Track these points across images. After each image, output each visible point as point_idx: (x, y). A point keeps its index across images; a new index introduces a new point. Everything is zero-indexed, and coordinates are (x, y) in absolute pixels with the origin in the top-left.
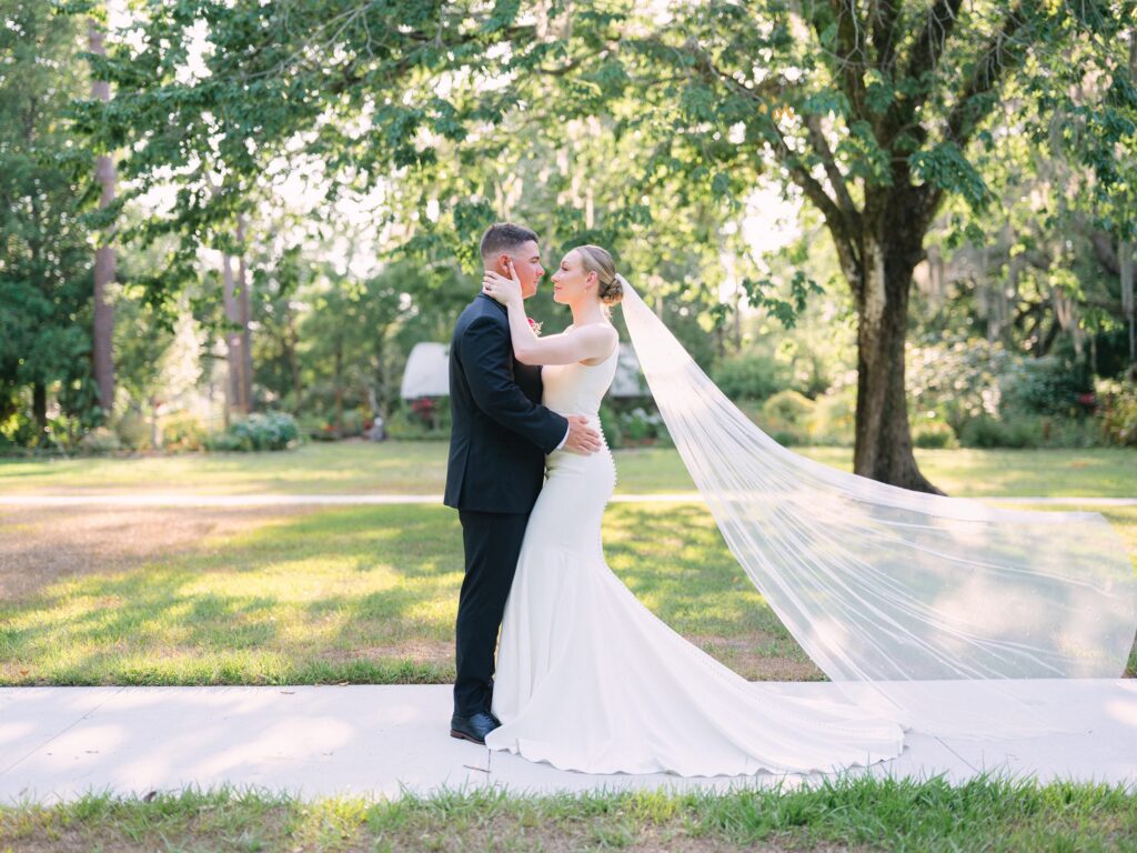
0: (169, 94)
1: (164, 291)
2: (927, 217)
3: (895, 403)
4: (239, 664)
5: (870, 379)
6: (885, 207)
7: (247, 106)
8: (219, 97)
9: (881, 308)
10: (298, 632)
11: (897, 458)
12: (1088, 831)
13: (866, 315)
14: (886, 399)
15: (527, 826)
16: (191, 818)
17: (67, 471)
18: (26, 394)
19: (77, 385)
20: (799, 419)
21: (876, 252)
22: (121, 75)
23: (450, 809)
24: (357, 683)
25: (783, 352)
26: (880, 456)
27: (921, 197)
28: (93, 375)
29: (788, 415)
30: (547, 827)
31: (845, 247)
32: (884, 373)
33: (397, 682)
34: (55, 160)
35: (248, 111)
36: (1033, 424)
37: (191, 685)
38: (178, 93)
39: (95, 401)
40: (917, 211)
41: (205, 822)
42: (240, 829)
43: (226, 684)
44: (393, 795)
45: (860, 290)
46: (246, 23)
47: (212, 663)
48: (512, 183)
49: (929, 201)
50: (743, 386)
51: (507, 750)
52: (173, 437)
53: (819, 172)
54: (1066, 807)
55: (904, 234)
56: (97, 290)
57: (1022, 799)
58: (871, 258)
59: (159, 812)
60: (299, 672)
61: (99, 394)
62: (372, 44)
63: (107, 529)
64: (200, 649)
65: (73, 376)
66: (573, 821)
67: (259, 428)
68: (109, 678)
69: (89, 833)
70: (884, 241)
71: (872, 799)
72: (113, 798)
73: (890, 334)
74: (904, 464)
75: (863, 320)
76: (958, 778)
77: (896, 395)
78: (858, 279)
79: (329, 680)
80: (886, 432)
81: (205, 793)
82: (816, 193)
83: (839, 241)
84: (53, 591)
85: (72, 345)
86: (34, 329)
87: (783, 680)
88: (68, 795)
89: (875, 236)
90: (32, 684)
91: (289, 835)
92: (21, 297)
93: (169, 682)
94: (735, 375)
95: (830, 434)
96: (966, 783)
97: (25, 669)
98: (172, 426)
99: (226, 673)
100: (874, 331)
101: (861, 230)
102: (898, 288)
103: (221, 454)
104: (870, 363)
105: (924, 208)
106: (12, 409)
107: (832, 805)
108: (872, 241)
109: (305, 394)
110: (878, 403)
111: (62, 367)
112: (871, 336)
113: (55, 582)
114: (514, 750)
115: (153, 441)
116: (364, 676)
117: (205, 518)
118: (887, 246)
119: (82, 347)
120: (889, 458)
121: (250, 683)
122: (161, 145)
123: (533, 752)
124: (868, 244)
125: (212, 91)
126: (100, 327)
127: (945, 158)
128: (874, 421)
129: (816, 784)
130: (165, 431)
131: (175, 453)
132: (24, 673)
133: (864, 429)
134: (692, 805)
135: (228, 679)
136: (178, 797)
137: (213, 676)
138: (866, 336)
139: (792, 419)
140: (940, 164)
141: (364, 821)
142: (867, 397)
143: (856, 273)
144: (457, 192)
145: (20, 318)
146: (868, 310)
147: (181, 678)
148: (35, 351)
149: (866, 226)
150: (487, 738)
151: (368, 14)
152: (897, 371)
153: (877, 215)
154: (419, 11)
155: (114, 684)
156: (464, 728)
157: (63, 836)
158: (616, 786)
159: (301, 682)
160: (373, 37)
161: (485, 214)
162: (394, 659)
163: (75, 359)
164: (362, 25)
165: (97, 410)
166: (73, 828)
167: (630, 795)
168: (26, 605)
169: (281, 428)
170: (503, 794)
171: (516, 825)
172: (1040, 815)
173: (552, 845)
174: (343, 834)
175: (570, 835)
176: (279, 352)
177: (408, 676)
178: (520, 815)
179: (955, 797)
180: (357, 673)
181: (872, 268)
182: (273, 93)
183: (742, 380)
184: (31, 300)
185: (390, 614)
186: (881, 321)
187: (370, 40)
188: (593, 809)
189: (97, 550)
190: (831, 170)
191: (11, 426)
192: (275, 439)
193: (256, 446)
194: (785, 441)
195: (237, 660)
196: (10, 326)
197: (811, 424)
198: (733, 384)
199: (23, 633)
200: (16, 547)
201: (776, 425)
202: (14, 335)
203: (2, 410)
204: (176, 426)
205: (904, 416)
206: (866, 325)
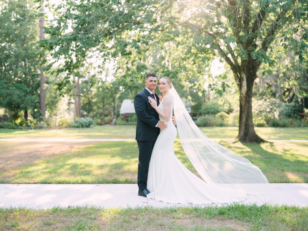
0: (65, 38)
1: (62, 87)
2: (257, 67)
3: (249, 115)
4: (86, 179)
5: (243, 109)
6: (246, 65)
7: (84, 41)
8: (77, 38)
9: (245, 91)
10: (98, 172)
11: (250, 129)
12: (290, 216)
13: (242, 92)
14: (247, 114)
15: (157, 214)
16: (79, 212)
17: (33, 133)
18: (22, 113)
19: (36, 110)
20: (225, 119)
21: (244, 76)
22: (52, 32)
23: (139, 211)
24: (115, 183)
25: (221, 102)
26: (245, 129)
27: (256, 62)
28: (40, 108)
29: (222, 118)
30: (162, 215)
31: (236, 75)
32: (246, 107)
33: (124, 183)
34: (35, 54)
35: (85, 42)
36: (288, 121)
37: (74, 184)
38: (67, 37)
39: (41, 115)
40: (255, 65)
41: (82, 213)
42: (90, 214)
43: (83, 184)
44: (126, 207)
45: (240, 86)
46: (84, 20)
47: (79, 178)
48: (150, 58)
50: (211, 111)
51: (152, 198)
52: (61, 124)
53: (229, 56)
54: (285, 211)
55: (252, 71)
56: (41, 85)
57: (274, 209)
58: (243, 78)
59: (71, 210)
60: (100, 181)
61: (41, 113)
63: (47, 147)
64: (75, 175)
65: (35, 108)
66: (168, 213)
67: (83, 121)
68: (54, 182)
69: (55, 215)
70: (246, 73)
71: (239, 209)
72: (60, 208)
73: (248, 97)
74: (252, 131)
75: (241, 94)
76: (259, 204)
77: (250, 113)
78: (239, 83)
79: (108, 183)
80: (247, 123)
81: (81, 207)
82: (228, 61)
83: (235, 73)
84: (37, 162)
85: (35, 100)
86: (25, 96)
88: (51, 207)
89: (244, 72)
90: (36, 183)
91: (102, 216)
92: (21, 87)
93: (69, 183)
94: (208, 107)
95: (234, 123)
96: (261, 205)
98: (60, 121)
99: (83, 181)
100: (244, 96)
101: (240, 70)
102: (250, 86)
103: (73, 128)
104: (243, 105)
105: (257, 65)
106: (19, 117)
107: (229, 210)
108: (243, 73)
109: (95, 113)
110: (245, 115)
111: (32, 106)
112: (243, 98)
113: (37, 160)
114: (153, 198)
115: (56, 125)
116: (116, 182)
117: (72, 145)
118: (247, 74)
119: (37, 100)
120: (248, 129)
121: (88, 183)
122: (62, 50)
123: (158, 199)
124: (242, 74)
125: (75, 37)
126: (42, 95)
127: (260, 53)
128: (244, 120)
129: (225, 206)
130: (59, 122)
131: (61, 128)
132: (34, 181)
134: (196, 210)
135: (83, 182)
136: (75, 208)
137: (80, 182)
138: (242, 98)
139: (223, 119)
140: (259, 55)
141: (119, 213)
142: (242, 113)
143: (239, 82)
144: (136, 61)
145: (21, 93)
146: (242, 91)
147: (72, 182)
148: (25, 102)
149: (241, 70)
150: (147, 195)
151: (115, 17)
152: (250, 107)
153: (244, 67)
154: (128, 17)
155: (56, 183)
156: (141, 193)
157: (50, 216)
158: (178, 206)
159: (101, 183)
160: (116, 23)
161: (144, 68)
162: (122, 178)
163: (35, 104)
164: (113, 20)
165: (41, 117)
166: (52, 214)
167: (181, 208)
168: (31, 165)
169: (89, 122)
170: (152, 207)
171: (155, 214)
172: (279, 213)
173: (163, 218)
174: (115, 215)
175: (167, 216)
176: (88, 102)
177: (127, 182)
178: (156, 212)
179: (259, 209)
180: (114, 181)
181: (243, 80)
182: (91, 38)
183: (210, 109)
184: (24, 88)
185: (121, 168)
186: (246, 94)
187: (115, 24)
188: (173, 211)
189: (46, 152)
190: (233, 55)
191: (18, 121)
192: (87, 124)
193: (82, 126)
194: (221, 125)
195: (85, 178)
196: (18, 95)
197: (228, 120)
198: (208, 110)
199: (32, 171)
200: (26, 152)
201: (219, 121)
202: (20, 97)
203: (16, 117)
204: (61, 121)
205: (252, 118)
206: (242, 95)
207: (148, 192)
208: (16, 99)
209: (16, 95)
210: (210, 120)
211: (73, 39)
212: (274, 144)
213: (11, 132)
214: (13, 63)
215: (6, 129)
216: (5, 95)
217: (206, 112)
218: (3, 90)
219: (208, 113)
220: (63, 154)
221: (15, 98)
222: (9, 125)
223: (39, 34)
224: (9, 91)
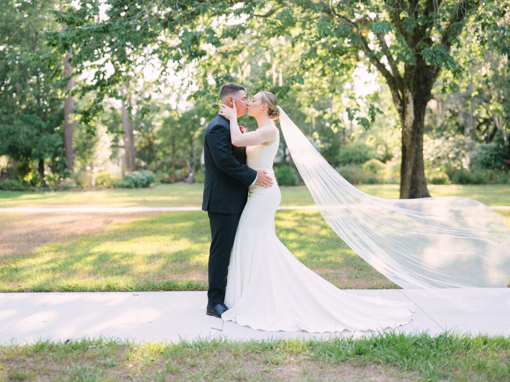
0: (88, 28)
1: (90, 117)
2: (433, 80)
3: (418, 163)
4: (115, 282)
5: (407, 153)
6: (413, 75)
7: (123, 33)
8: (110, 29)
9: (412, 121)
10: (143, 268)
11: (420, 189)
12: (493, 358)
13: (405, 124)
14: (415, 162)
15: (235, 355)
16: (85, 351)
17: (52, 197)
18: (35, 164)
19: (57, 159)
20: (378, 172)
21: (410, 96)
22: (67, 19)
23: (202, 348)
24: (167, 290)
25: (369, 141)
26: (412, 188)
27: (431, 70)
28: (64, 155)
29: (373, 170)
30: (244, 356)
31: (396, 94)
32: (414, 150)
33: (185, 290)
34: (39, 58)
35: (123, 35)
36: (484, 173)
37: (93, 291)
38: (91, 27)
39: (65, 166)
40: (428, 77)
41: (89, 354)
42: (106, 356)
43: (109, 291)
44: (176, 341)
45: (403, 113)
47: (102, 282)
48: (246, 67)
49: (434, 72)
50: (354, 158)
51: (231, 321)
52: (100, 182)
53: (384, 60)
54: (484, 347)
55: (423, 87)
56: (65, 117)
57: (463, 343)
58: (407, 98)
59: (70, 348)
60: (141, 285)
61: (67, 163)
62: (179, 4)
63: (64, 223)
64: (98, 275)
65: (55, 156)
66: (257, 353)
67: (137, 178)
68: (57, 288)
69: (38, 358)
70: (414, 90)
71: (394, 343)
72: (50, 342)
73: (416, 133)
74: (423, 191)
75: (404, 126)
76: (434, 333)
77: (419, 160)
78: (401, 108)
79: (155, 289)
80: (414, 177)
81: (91, 340)
82: (382, 69)
83: (393, 91)
84: (38, 250)
85: (55, 141)
86: (38, 135)
87: (360, 289)
88: (31, 341)
89: (409, 88)
90: (23, 291)
91: (128, 359)
92: (32, 120)
93: (83, 290)
94: (350, 152)
95: (393, 178)
96: (438, 336)
97: (20, 285)
98: (99, 177)
99: (109, 286)
100: (409, 131)
101: (403, 85)
102: (420, 112)
103: (121, 189)
104: (407, 146)
105: (432, 75)
106: (29, 170)
107: (375, 345)
108: (408, 90)
109: (159, 163)
110: (411, 164)
111: (50, 151)
112: (408, 133)
113: (39, 246)
114: (234, 320)
115: (91, 184)
116: (170, 288)
117: (109, 218)
118: (415, 93)
119: (59, 142)
120: (416, 189)
121: (119, 291)
122: (85, 51)
123: (242, 321)
124: (406, 92)
126: (67, 133)
127: (438, 51)
128: (409, 172)
129: (368, 336)
130: (96, 179)
131: (101, 189)
132: (19, 286)
133: (405, 175)
134: (311, 346)
135: (109, 289)
136: (80, 342)
137: (103, 287)
138: (405, 134)
139: (375, 172)
140: (436, 54)
141: (162, 353)
142: (406, 161)
143: (400, 105)
144: (221, 71)
145: (32, 130)
146: (406, 122)
147: (88, 288)
148: (39, 144)
149: (405, 84)
150: (222, 315)
152: (419, 150)
153: (410, 78)
155: (59, 291)
156: (212, 311)
157: (27, 360)
158: (278, 337)
159: (142, 290)
162: (183, 280)
163: (56, 148)
165: (66, 170)
166: (32, 356)
167: (284, 341)
168: (24, 256)
169: (147, 178)
170: (226, 341)
171: (231, 355)
172: (471, 351)
173: (246, 364)
174: (152, 359)
175: (255, 359)
176: (147, 144)
177: (190, 288)
178: (233, 350)
179: (433, 342)
180: (167, 286)
181: (408, 103)
182: (134, 26)
183: (353, 154)
184: (37, 122)
185: (185, 260)
186: (412, 127)
188: (267, 348)
189: (59, 232)
190: (390, 58)
191: (29, 177)
192: (145, 182)
193: (136, 186)
194: (372, 182)
195: (115, 280)
196: (27, 134)
197: (384, 174)
198: (349, 157)
199: (21, 269)
200: (24, 231)
201: (368, 174)
202: (30, 137)
203: (24, 170)
204: (101, 177)
205: (423, 170)
206: (405, 129)
207: (226, 309)
208: (23, 140)
209: (23, 133)
210: (352, 173)
211: (103, 30)
212: (462, 214)
213: (14, 196)
214: (18, 78)
215: (8, 192)
216: (5, 133)
217: (346, 159)
219: (350, 161)
220: (88, 235)
221: (21, 138)
222: (13, 185)
224: (11, 127)
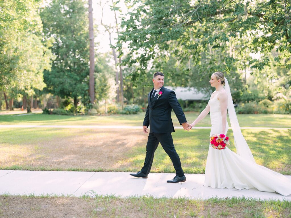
18: (72, 100)
19: (86, 97)
20: (269, 106)
28: (89, 95)
29: (266, 105)
39: (90, 102)
50: (251, 98)
52: (109, 111)
56: (90, 74)
61: (91, 100)
65: (85, 95)
67: (130, 108)
85: (84, 88)
86: (75, 84)
90: (160, 172)
92: (72, 76)
94: (248, 95)
95: (279, 110)
98: (108, 108)
103: (121, 115)
106: (69, 103)
111: (82, 93)
115: (105, 112)
119: (87, 88)
126: (92, 83)
131: (111, 114)
139: (268, 107)
145: (72, 81)
148: (76, 89)
163: (85, 91)
164: (196, 13)
165: (90, 104)
169: (136, 108)
183: (250, 96)
184: (75, 77)
191: (69, 108)
192: (134, 111)
193: (130, 114)
194: (266, 113)
196: (70, 83)
197: (273, 108)
198: (248, 97)
201: (263, 108)
202: (71, 85)
203: (66, 104)
204: (110, 108)
208: (68, 87)
209: (68, 83)
210: (254, 107)
214: (65, 53)
215: (60, 116)
216: (57, 83)
217: (246, 98)
218: (56, 79)
219: (248, 100)
221: (67, 86)
222: (62, 112)
223: (88, 25)
224: (61, 80)
